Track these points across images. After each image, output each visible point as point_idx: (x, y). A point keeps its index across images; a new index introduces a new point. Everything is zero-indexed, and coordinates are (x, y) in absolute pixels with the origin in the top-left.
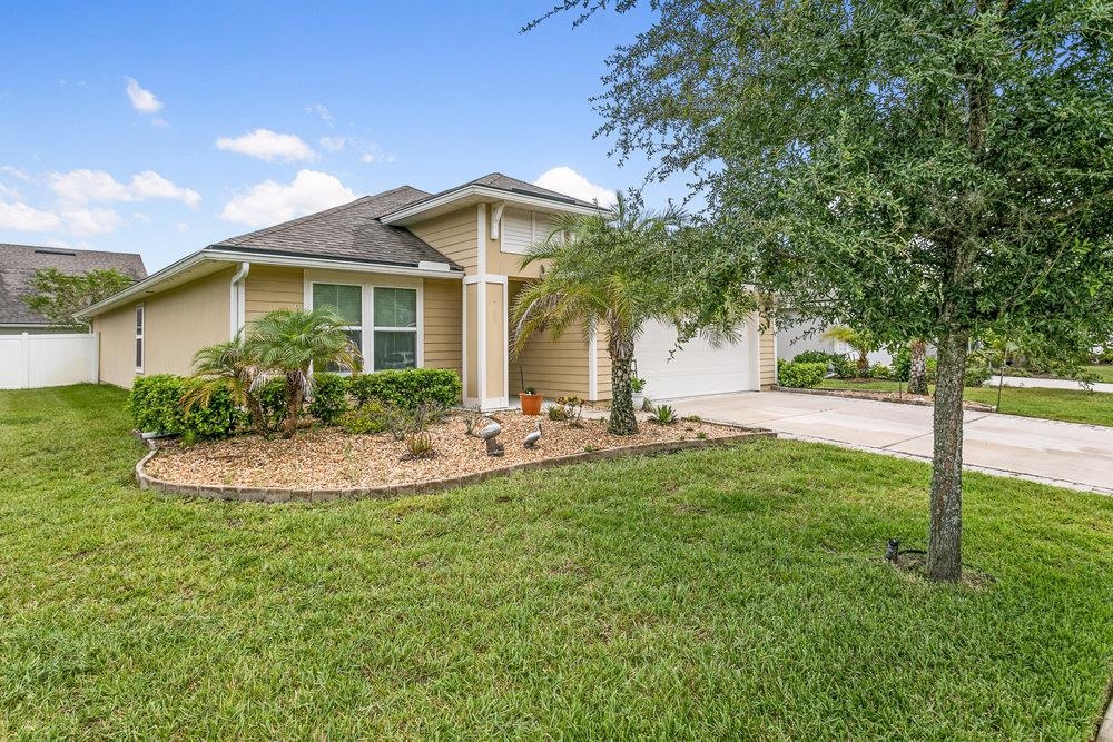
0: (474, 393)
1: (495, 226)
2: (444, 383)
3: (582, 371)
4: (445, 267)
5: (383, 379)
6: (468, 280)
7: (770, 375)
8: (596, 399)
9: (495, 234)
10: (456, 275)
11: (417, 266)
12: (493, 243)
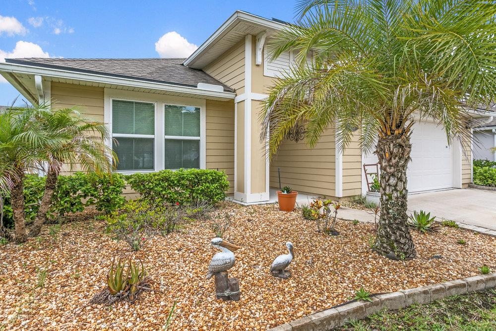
0: (241, 189)
1: (259, 53)
2: (213, 181)
3: (330, 172)
4: (220, 89)
5: (157, 177)
6: (238, 99)
7: (468, 176)
8: (341, 196)
9: (259, 60)
10: (229, 96)
11: (196, 87)
12: (258, 68)
